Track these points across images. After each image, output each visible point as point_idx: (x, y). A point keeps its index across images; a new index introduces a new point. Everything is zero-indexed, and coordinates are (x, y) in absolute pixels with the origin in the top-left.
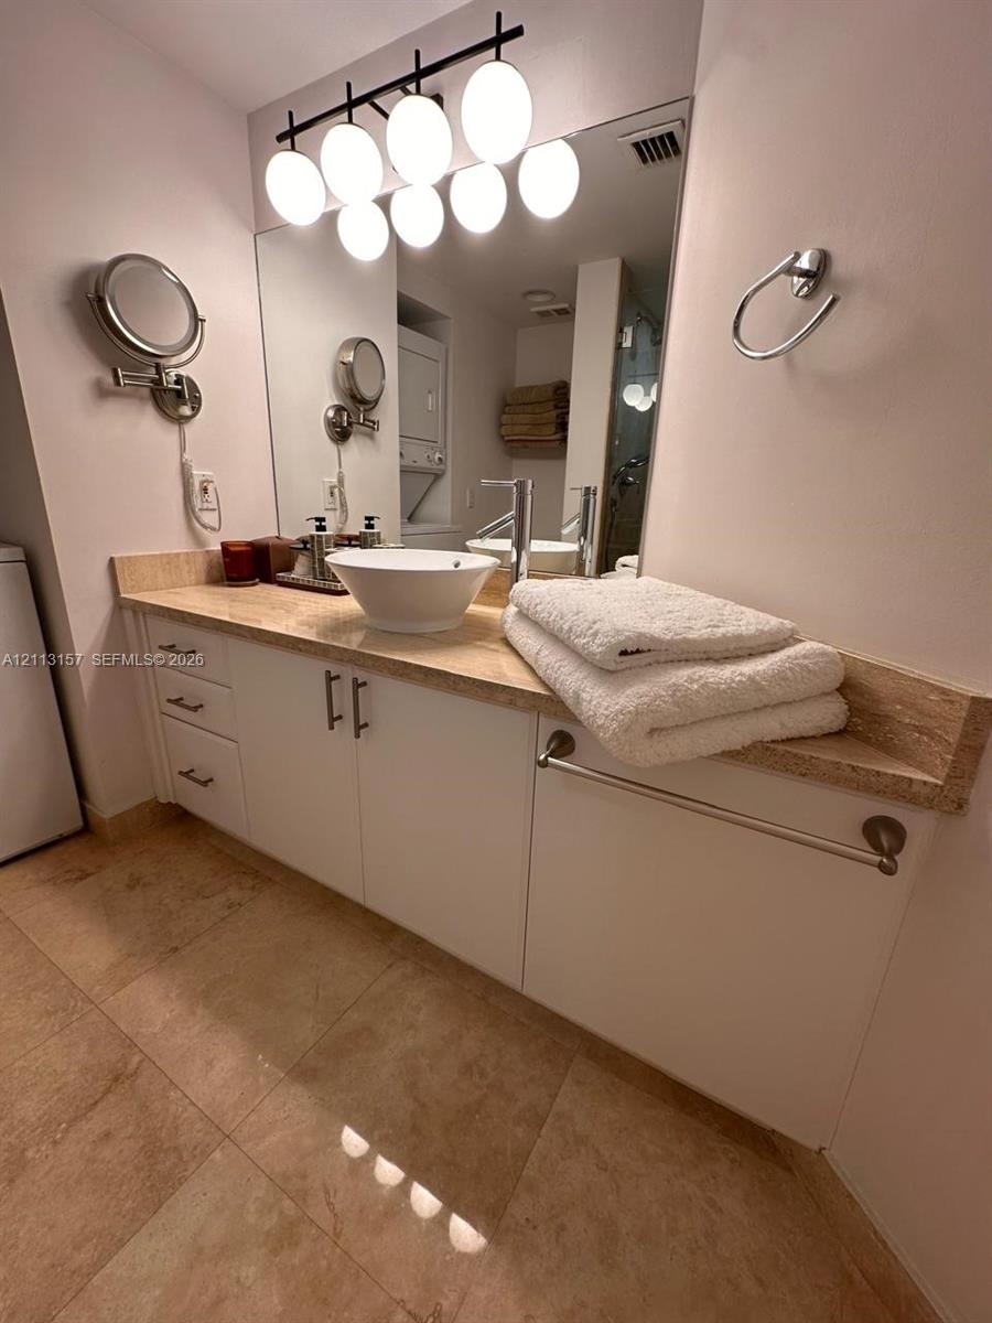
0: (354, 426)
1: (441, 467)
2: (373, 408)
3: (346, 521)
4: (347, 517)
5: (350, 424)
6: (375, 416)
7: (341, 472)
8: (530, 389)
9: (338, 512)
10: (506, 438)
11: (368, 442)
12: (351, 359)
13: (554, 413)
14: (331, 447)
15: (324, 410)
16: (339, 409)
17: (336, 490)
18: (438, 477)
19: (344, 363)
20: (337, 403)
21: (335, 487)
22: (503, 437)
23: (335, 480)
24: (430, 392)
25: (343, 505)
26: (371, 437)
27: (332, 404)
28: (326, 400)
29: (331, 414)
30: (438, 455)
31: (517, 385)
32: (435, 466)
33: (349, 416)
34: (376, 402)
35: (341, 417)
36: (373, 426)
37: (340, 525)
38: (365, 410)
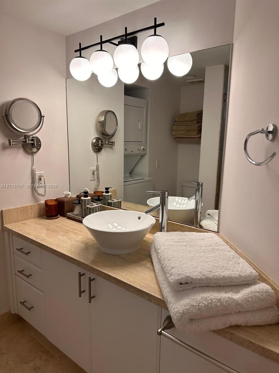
0: (104, 145)
1: (144, 152)
2: (112, 137)
3: (99, 185)
4: (99, 182)
5: (102, 145)
6: (113, 140)
7: (97, 165)
8: (186, 115)
9: (96, 181)
10: (175, 136)
11: (110, 150)
12: (103, 119)
13: (197, 125)
14: (94, 155)
15: (92, 140)
16: (98, 139)
17: (95, 173)
18: (142, 156)
19: (99, 122)
20: (97, 137)
21: (95, 171)
22: (174, 136)
23: (95, 168)
24: (139, 122)
25: (98, 178)
26: (112, 148)
27: (94, 137)
28: (92, 135)
29: (94, 141)
30: (142, 147)
31: (181, 113)
32: (141, 152)
33: (102, 142)
34: (113, 135)
35: (98, 142)
36: (112, 144)
37: (96, 187)
38: (108, 139)
